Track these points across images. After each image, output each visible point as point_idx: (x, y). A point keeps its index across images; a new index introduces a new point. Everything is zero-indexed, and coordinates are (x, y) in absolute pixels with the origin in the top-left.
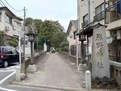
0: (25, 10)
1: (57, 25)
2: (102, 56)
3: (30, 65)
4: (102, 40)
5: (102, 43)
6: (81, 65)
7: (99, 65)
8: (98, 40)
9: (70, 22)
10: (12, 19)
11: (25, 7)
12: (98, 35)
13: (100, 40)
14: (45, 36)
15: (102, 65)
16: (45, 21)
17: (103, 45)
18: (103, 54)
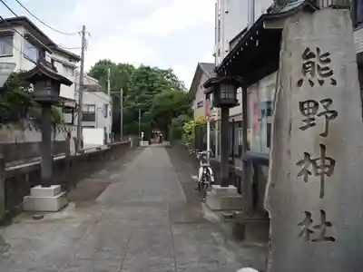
0: (84, 34)
1: (168, 77)
2: (329, 174)
3: (39, 187)
4: (334, 83)
5: (330, 101)
6: (218, 190)
7: (311, 228)
8: (312, 84)
9: (199, 67)
10: (47, 53)
11: (84, 27)
12: (308, 55)
13: (321, 83)
14: (139, 104)
15: (329, 224)
16: (142, 68)
17: (335, 114)
18: (333, 162)
